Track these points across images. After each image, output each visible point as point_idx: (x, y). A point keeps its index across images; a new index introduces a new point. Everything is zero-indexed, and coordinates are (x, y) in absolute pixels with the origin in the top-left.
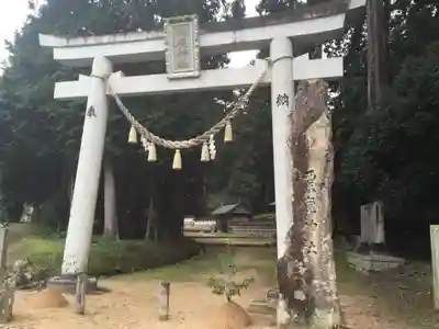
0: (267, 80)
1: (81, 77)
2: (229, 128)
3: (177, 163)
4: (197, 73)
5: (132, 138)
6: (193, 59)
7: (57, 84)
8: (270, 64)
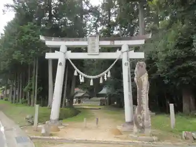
0: (121, 58)
1: (56, 51)
2: (109, 73)
3: (92, 84)
4: (98, 53)
5: (75, 74)
6: (97, 49)
7: (46, 53)
8: (122, 53)
